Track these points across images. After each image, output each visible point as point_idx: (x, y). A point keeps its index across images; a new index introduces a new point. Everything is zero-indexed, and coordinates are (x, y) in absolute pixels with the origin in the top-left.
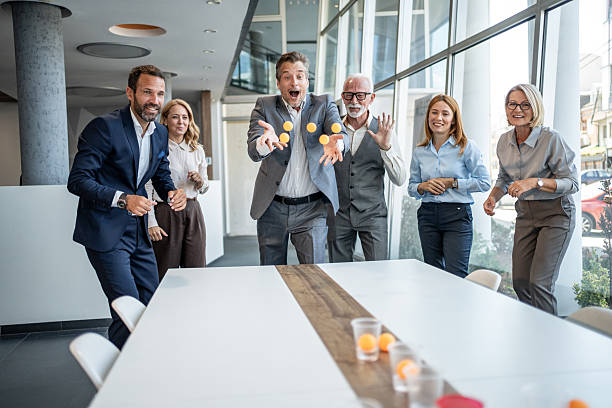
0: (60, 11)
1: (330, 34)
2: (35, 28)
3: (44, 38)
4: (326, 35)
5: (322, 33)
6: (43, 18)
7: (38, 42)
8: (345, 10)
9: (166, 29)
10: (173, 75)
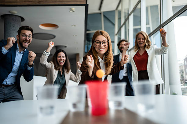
0: (20, 19)
1: (119, 35)
2: (11, 23)
3: (14, 27)
4: (117, 35)
5: (116, 35)
6: (13, 20)
7: (11, 28)
8: (123, 25)
9: (58, 25)
10: (66, 47)
